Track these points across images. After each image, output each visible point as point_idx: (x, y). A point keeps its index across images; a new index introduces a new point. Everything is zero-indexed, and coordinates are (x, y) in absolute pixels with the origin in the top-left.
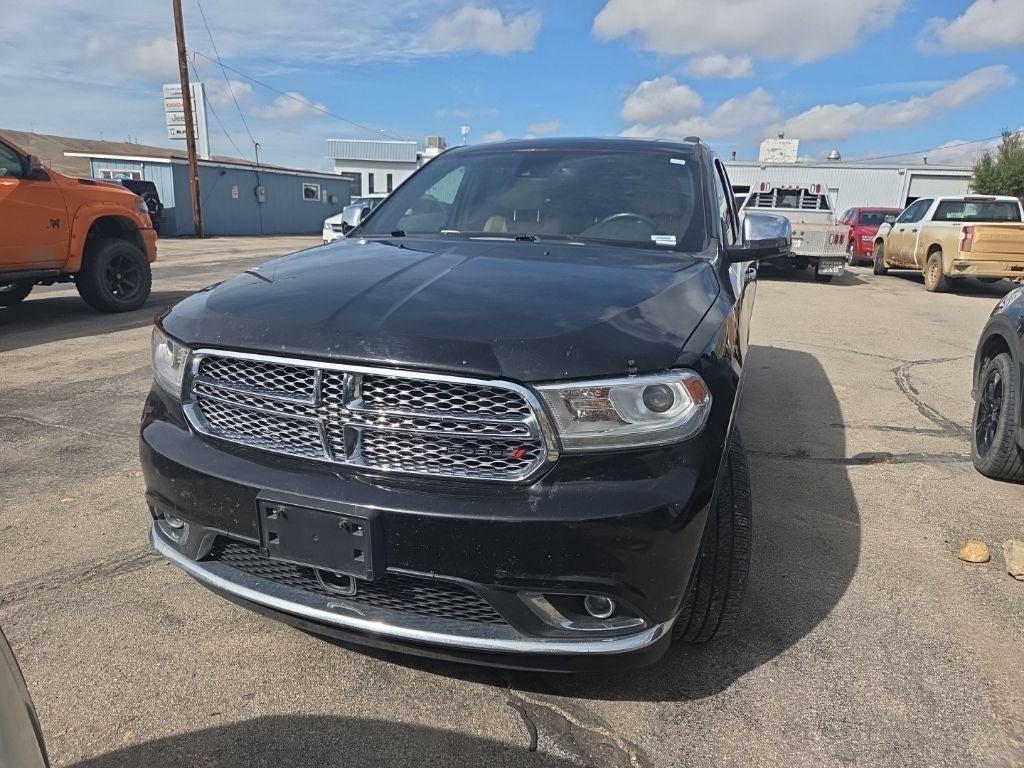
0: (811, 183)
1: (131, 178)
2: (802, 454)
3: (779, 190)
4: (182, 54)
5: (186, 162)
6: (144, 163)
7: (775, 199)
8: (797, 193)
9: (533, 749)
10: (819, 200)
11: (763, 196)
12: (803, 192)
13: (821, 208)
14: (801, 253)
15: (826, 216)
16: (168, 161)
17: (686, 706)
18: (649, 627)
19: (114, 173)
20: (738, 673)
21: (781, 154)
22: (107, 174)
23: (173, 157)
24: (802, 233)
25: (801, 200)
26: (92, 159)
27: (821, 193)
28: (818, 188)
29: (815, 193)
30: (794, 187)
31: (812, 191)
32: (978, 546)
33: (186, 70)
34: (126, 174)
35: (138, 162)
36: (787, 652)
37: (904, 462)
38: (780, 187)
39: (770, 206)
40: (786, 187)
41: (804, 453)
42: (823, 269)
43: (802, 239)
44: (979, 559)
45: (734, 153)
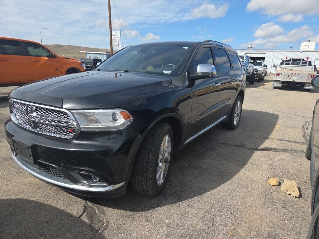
0: (305, 57)
1: (96, 58)
2: (242, 146)
3: (293, 59)
4: (110, 23)
5: (110, 53)
6: (100, 54)
7: (291, 62)
8: (300, 60)
9: (79, 218)
10: (308, 63)
11: (286, 61)
12: (302, 60)
13: (309, 65)
14: (298, 81)
15: (311, 68)
16: (105, 53)
17: (132, 213)
18: (108, 186)
19: (92, 57)
20: (157, 207)
21: (309, 47)
22: (90, 57)
23: (107, 52)
24: (298, 74)
25: (301, 62)
26: (87, 53)
27: (309, 60)
28: (308, 58)
29: (306, 60)
30: (298, 58)
31: (305, 59)
32: (274, 180)
33: (111, 27)
34: (95, 57)
35: (98, 54)
36: (179, 203)
37: (280, 151)
38: (293, 58)
39: (289, 65)
40: (296, 58)
41: (243, 146)
42: (306, 87)
43: (298, 76)
44: (274, 184)
45: (291, 47)
